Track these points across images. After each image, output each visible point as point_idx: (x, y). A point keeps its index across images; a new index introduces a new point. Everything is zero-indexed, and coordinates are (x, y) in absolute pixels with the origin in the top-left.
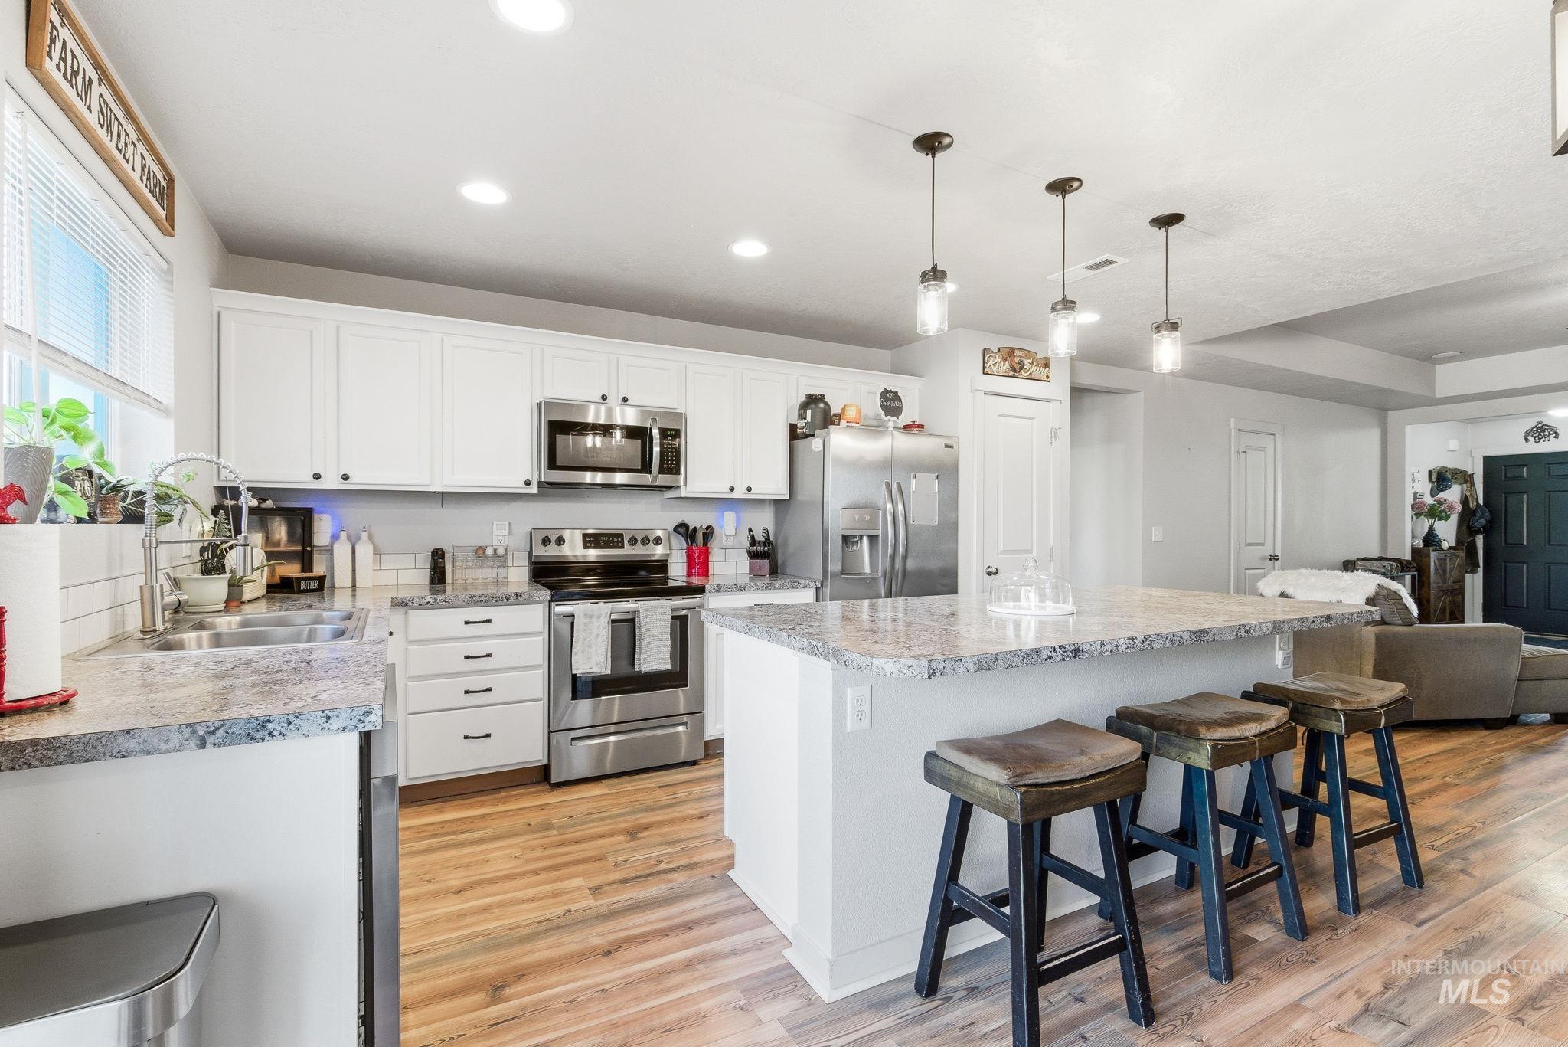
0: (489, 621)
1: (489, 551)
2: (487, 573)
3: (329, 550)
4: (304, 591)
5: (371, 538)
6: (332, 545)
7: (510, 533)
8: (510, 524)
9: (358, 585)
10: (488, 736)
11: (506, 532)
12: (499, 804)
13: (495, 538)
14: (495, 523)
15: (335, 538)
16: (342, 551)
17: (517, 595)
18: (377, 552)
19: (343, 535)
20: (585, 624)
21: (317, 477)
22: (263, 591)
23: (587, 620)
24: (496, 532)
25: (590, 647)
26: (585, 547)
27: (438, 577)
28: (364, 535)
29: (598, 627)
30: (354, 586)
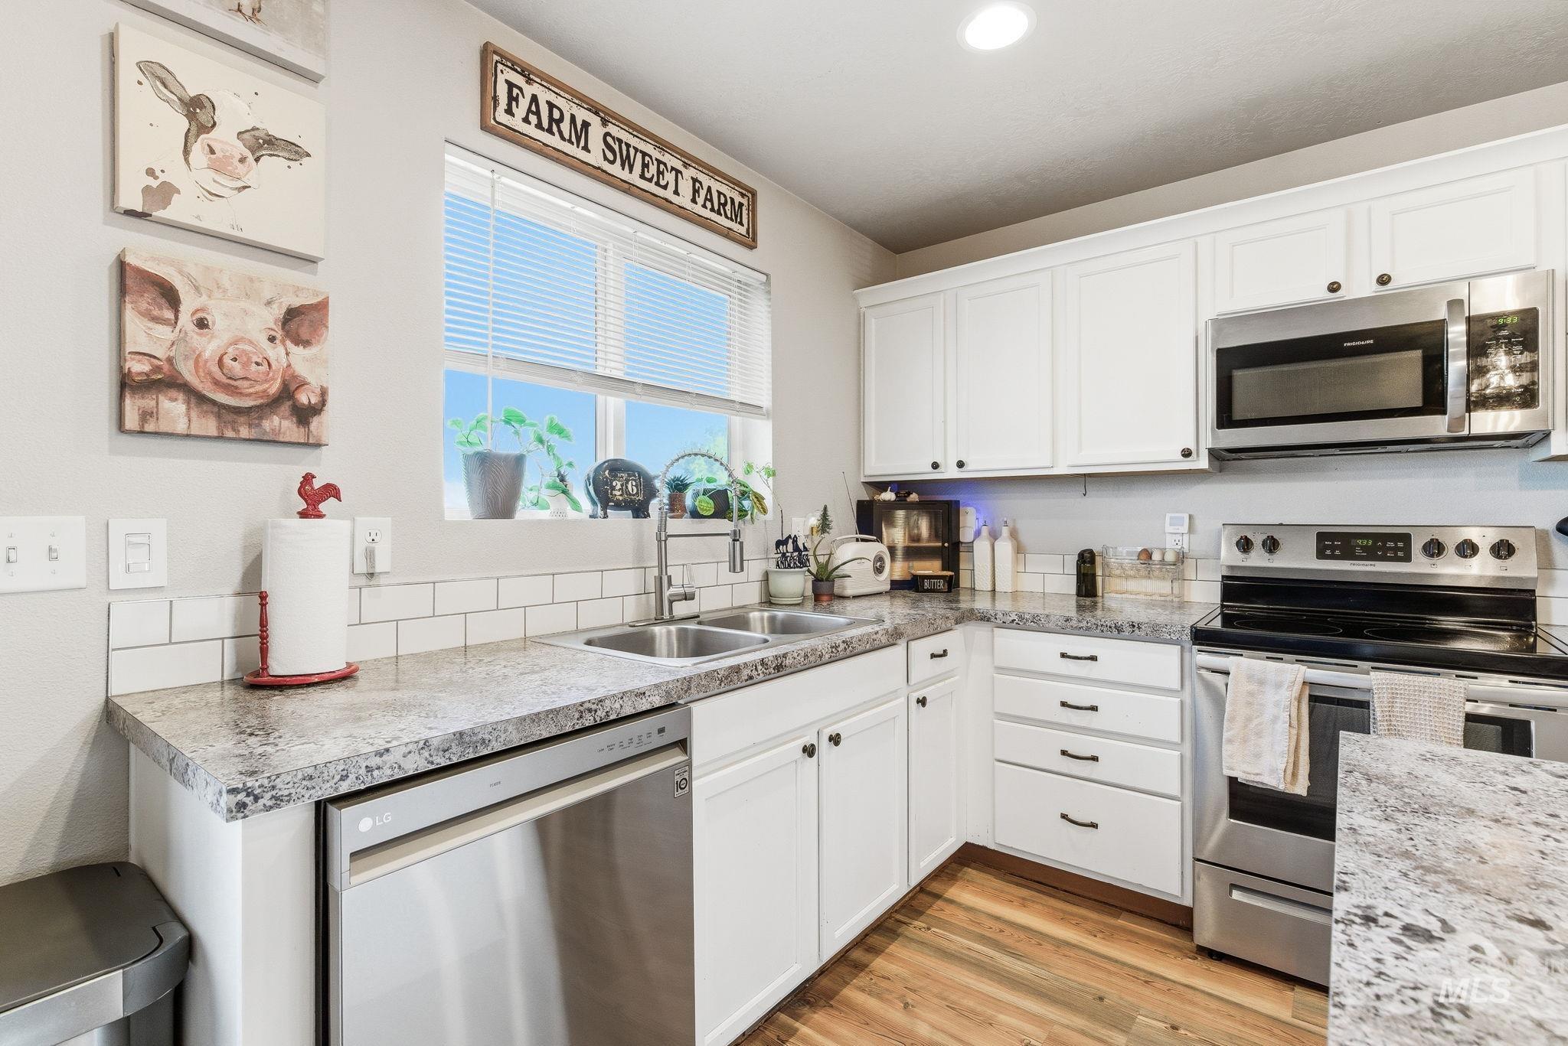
0: (1093, 658)
1: (1156, 557)
2: (1159, 587)
3: (970, 547)
4: (928, 591)
5: (1014, 535)
6: (973, 542)
7: (1191, 529)
8: (1190, 517)
9: (997, 589)
10: (1094, 826)
11: (1185, 529)
12: (1100, 935)
13: (1169, 538)
14: (1168, 516)
15: (978, 534)
16: (981, 548)
17: (1134, 626)
18: (1019, 549)
19: (985, 531)
20: (1251, 694)
21: (935, 466)
22: (888, 587)
23: (1253, 687)
24: (1169, 529)
25: (1259, 734)
26: (1321, 555)
27: (1087, 584)
28: (1005, 531)
29: (1277, 704)
30: (994, 591)
